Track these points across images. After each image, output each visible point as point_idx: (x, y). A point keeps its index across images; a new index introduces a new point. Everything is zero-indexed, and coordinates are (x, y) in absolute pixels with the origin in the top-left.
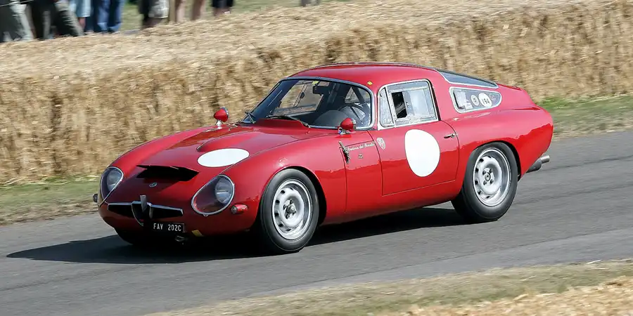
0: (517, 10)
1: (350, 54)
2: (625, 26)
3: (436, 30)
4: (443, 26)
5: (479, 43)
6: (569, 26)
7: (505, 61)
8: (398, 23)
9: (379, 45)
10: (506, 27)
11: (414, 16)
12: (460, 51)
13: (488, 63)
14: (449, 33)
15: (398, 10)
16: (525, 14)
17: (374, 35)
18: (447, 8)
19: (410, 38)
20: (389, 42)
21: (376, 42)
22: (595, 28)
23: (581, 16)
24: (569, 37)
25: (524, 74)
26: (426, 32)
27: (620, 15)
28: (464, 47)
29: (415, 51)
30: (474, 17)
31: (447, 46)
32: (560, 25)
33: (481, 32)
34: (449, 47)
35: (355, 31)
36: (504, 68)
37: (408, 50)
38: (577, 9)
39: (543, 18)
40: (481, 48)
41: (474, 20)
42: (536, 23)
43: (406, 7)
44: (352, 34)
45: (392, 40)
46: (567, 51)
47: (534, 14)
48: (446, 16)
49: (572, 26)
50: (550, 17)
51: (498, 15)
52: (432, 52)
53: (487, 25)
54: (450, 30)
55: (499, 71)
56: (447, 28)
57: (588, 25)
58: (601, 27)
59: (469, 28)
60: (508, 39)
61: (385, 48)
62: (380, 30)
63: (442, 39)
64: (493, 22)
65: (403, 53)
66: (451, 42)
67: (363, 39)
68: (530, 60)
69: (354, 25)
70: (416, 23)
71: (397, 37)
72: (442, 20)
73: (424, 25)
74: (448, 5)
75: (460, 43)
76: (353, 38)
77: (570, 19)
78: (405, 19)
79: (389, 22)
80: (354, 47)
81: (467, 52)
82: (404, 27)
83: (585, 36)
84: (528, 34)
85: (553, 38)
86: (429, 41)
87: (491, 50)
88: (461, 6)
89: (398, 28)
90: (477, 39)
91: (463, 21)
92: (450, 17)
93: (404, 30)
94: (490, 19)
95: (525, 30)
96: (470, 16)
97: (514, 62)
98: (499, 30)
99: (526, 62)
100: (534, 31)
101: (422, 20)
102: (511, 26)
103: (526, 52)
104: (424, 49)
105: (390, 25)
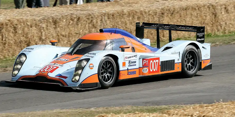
0: (68, 15)
1: (7, 29)
2: (108, 22)
3: (39, 21)
4: (41, 20)
5: (54, 26)
6: (88, 21)
7: (63, 33)
8: (25, 18)
9: (17, 26)
10: (64, 21)
11: (31, 15)
12: (47, 29)
13: (57, 34)
14: (43, 22)
15: (25, 13)
16: (71, 16)
17: (16, 22)
18: (43, 13)
19: (29, 23)
20: (21, 25)
21: (16, 25)
22: (97, 22)
23: (92, 18)
24: (87, 25)
25: (71, 38)
26: (35, 22)
27: (106, 18)
28: (48, 28)
29: (31, 29)
30: (53, 17)
31: (43, 27)
32: (84, 21)
33: (55, 22)
34: (43, 28)
35: (9, 20)
36: (63, 36)
37: (28, 28)
38: (90, 15)
39: (78, 18)
40: (55, 28)
41: (53, 18)
42: (76, 20)
43: (28, 12)
44: (8, 22)
45: (22, 24)
46: (86, 30)
47: (75, 16)
48: (42, 16)
49: (89, 21)
50: (81, 18)
51: (62, 16)
52: (37, 29)
53: (58, 20)
54: (44, 21)
55: (61, 37)
56: (43, 20)
57: (94, 21)
58: (99, 22)
59: (51, 21)
60: (65, 25)
61: (20, 27)
62: (18, 20)
63: (40, 24)
64: (60, 19)
65: (26, 29)
66: (44, 25)
67: (11, 23)
68: (73, 33)
69: (8, 18)
70: (31, 18)
71: (24, 23)
72: (41, 17)
73: (35, 19)
74: (44, 12)
75: (47, 26)
76: (8, 23)
77: (88, 19)
78: (28, 16)
79: (22, 17)
80: (8, 26)
81: (50, 29)
82: (27, 19)
83: (93, 25)
84: (73, 24)
85: (81, 25)
86: (36, 25)
87: (59, 29)
88: (48, 12)
89: (25, 20)
90: (54, 25)
91: (49, 18)
92: (44, 16)
93: (27, 20)
94: (59, 18)
95: (71, 22)
96: (51, 16)
97: (67, 34)
98: (62, 22)
99: (71, 34)
100: (75, 23)
101: (34, 17)
102: (66, 20)
103: (71, 30)
104: (34, 28)
105: (22, 19)
